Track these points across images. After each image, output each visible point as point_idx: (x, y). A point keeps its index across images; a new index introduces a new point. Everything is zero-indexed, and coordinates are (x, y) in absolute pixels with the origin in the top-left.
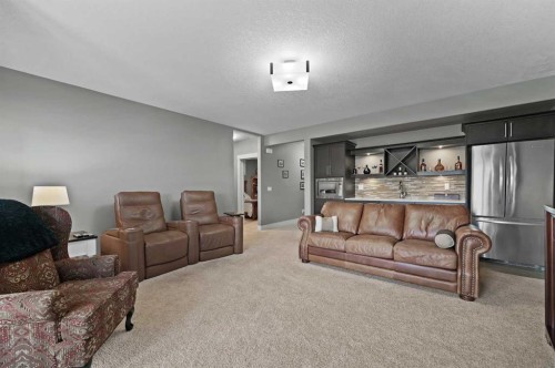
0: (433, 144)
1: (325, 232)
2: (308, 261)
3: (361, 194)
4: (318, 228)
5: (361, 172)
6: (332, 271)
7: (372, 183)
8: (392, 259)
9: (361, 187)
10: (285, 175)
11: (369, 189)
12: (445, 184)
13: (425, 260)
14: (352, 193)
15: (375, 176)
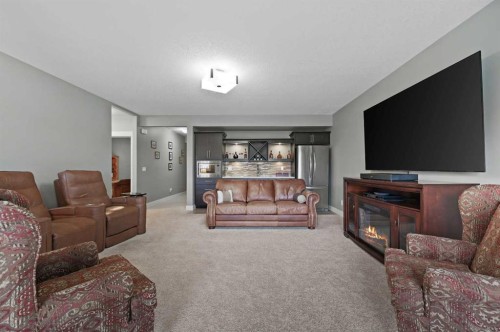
0: (276, 141)
1: (226, 202)
2: (214, 228)
3: (230, 173)
4: (220, 200)
5: (231, 157)
6: (236, 230)
7: (237, 165)
8: (276, 214)
9: (230, 168)
10: (157, 156)
11: (236, 170)
12: (281, 166)
13: (294, 211)
14: (224, 173)
15: (241, 161)
